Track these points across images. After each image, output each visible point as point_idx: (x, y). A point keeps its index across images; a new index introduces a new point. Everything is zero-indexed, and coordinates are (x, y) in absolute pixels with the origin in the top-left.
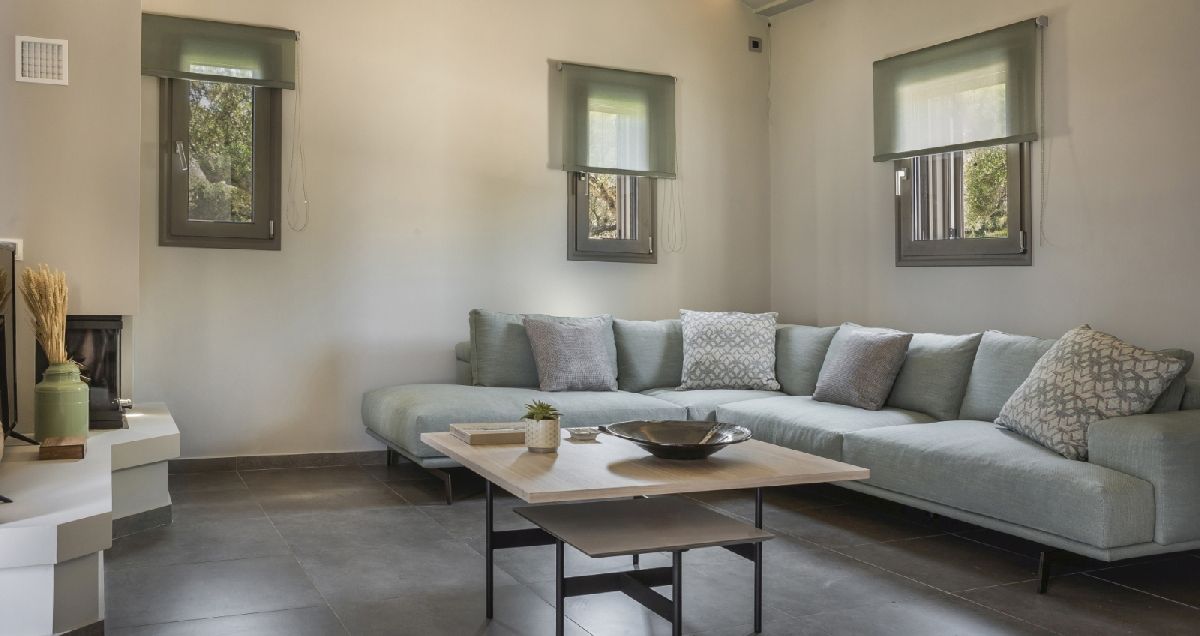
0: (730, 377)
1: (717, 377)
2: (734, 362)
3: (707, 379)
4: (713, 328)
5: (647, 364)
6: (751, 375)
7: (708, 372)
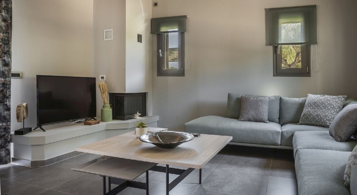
0: (314, 121)
1: (310, 121)
2: (317, 115)
3: (307, 121)
4: (321, 102)
5: (290, 114)
6: (322, 121)
7: (307, 118)
